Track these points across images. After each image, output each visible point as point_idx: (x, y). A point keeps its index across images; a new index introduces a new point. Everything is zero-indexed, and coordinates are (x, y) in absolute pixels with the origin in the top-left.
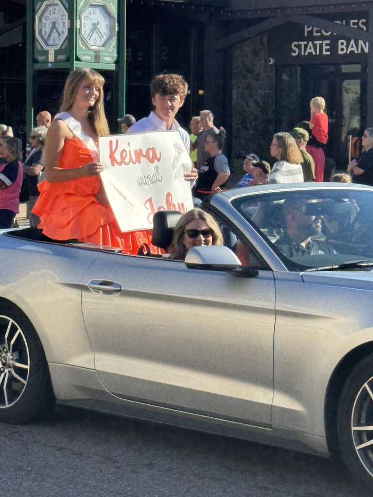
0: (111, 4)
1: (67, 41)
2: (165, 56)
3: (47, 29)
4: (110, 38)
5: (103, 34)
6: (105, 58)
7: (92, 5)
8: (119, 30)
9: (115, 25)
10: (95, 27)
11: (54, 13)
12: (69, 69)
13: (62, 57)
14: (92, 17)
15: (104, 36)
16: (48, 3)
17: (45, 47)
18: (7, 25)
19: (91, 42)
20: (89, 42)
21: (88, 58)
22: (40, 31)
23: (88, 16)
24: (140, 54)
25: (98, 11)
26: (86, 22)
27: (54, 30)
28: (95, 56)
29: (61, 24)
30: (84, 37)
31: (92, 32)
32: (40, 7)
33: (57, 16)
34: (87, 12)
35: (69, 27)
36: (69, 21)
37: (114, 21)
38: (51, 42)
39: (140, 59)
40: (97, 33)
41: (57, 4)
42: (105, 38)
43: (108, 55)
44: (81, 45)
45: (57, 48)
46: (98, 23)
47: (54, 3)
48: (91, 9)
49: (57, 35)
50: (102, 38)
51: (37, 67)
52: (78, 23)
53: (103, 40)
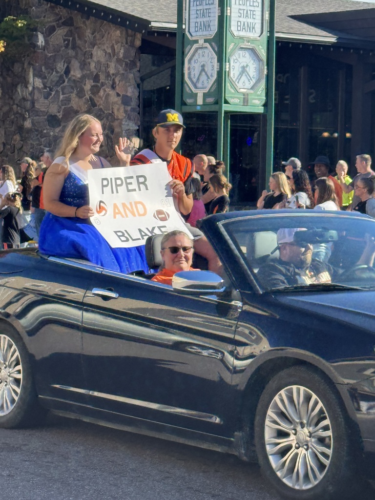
0: (260, 47)
1: (216, 84)
2: (312, 99)
3: (196, 72)
4: (258, 81)
5: (251, 77)
6: (254, 101)
7: (241, 49)
8: (268, 73)
9: (264, 68)
10: (244, 70)
11: (203, 56)
12: (217, 112)
13: (210, 100)
14: (241, 60)
15: (253, 79)
16: (198, 47)
17: (194, 90)
18: (154, 68)
19: (240, 85)
20: (238, 85)
21: (237, 101)
22: (189, 74)
23: (237, 59)
24: (287, 97)
25: (247, 54)
26: (235, 64)
27: (203, 73)
28: (244, 98)
29: (210, 68)
30: (232, 80)
31: (241, 74)
32: (190, 50)
33: (206, 58)
34: (237, 55)
35: (218, 70)
36: (218, 64)
37: (263, 64)
38: (199, 85)
39: (286, 102)
40: (246, 76)
41: (206, 48)
42: (254, 81)
43: (256, 97)
44: (230, 88)
45: (206, 91)
46: (247, 66)
47: (204, 46)
48: (241, 52)
49: (206, 78)
50: (250, 81)
51: (186, 110)
52: (227, 66)
53: (252, 84)
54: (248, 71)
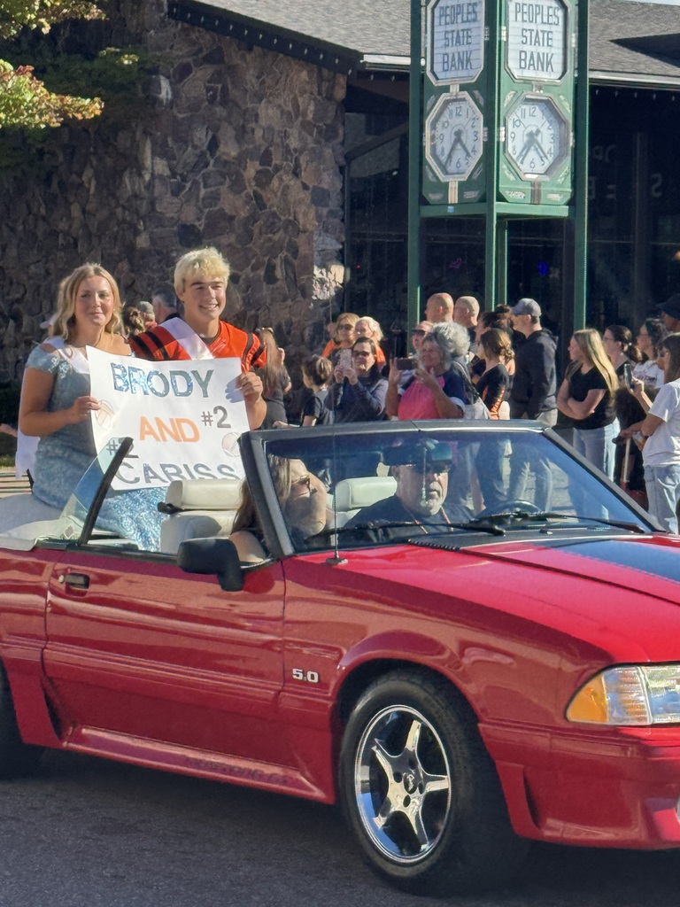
0: (561, 97)
1: (481, 166)
2: (657, 190)
3: (445, 145)
4: (558, 159)
5: (546, 152)
6: (550, 196)
7: (528, 101)
8: (576, 144)
9: (568, 136)
10: (532, 140)
12: (484, 216)
13: (472, 195)
14: (527, 121)
15: (548, 156)
16: (448, 98)
17: (442, 178)
18: (369, 138)
19: (525, 167)
20: (521, 167)
21: (519, 196)
22: (434, 148)
23: (520, 121)
24: (611, 187)
25: (538, 111)
26: (516, 130)
27: (459, 147)
28: (533, 191)
29: (471, 137)
30: (511, 157)
31: (527, 147)
32: (434, 105)
33: (462, 120)
34: (519, 113)
35: (486, 140)
36: (486, 129)
37: (568, 129)
38: (451, 168)
39: (610, 196)
40: (536, 149)
41: (464, 100)
42: (551, 159)
43: (555, 189)
44: (506, 172)
45: (464, 178)
46: (538, 132)
47: (459, 97)
48: (527, 107)
49: (465, 154)
50: (544, 159)
51: (428, 212)
52: (502, 133)
53: (547, 163)
54: (540, 141)
